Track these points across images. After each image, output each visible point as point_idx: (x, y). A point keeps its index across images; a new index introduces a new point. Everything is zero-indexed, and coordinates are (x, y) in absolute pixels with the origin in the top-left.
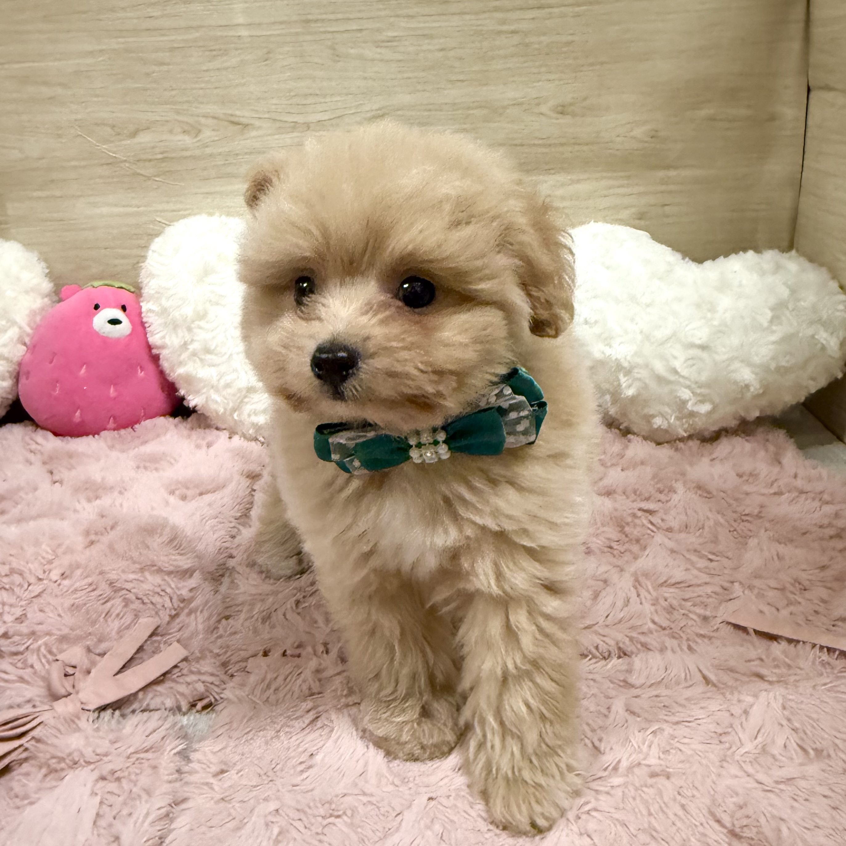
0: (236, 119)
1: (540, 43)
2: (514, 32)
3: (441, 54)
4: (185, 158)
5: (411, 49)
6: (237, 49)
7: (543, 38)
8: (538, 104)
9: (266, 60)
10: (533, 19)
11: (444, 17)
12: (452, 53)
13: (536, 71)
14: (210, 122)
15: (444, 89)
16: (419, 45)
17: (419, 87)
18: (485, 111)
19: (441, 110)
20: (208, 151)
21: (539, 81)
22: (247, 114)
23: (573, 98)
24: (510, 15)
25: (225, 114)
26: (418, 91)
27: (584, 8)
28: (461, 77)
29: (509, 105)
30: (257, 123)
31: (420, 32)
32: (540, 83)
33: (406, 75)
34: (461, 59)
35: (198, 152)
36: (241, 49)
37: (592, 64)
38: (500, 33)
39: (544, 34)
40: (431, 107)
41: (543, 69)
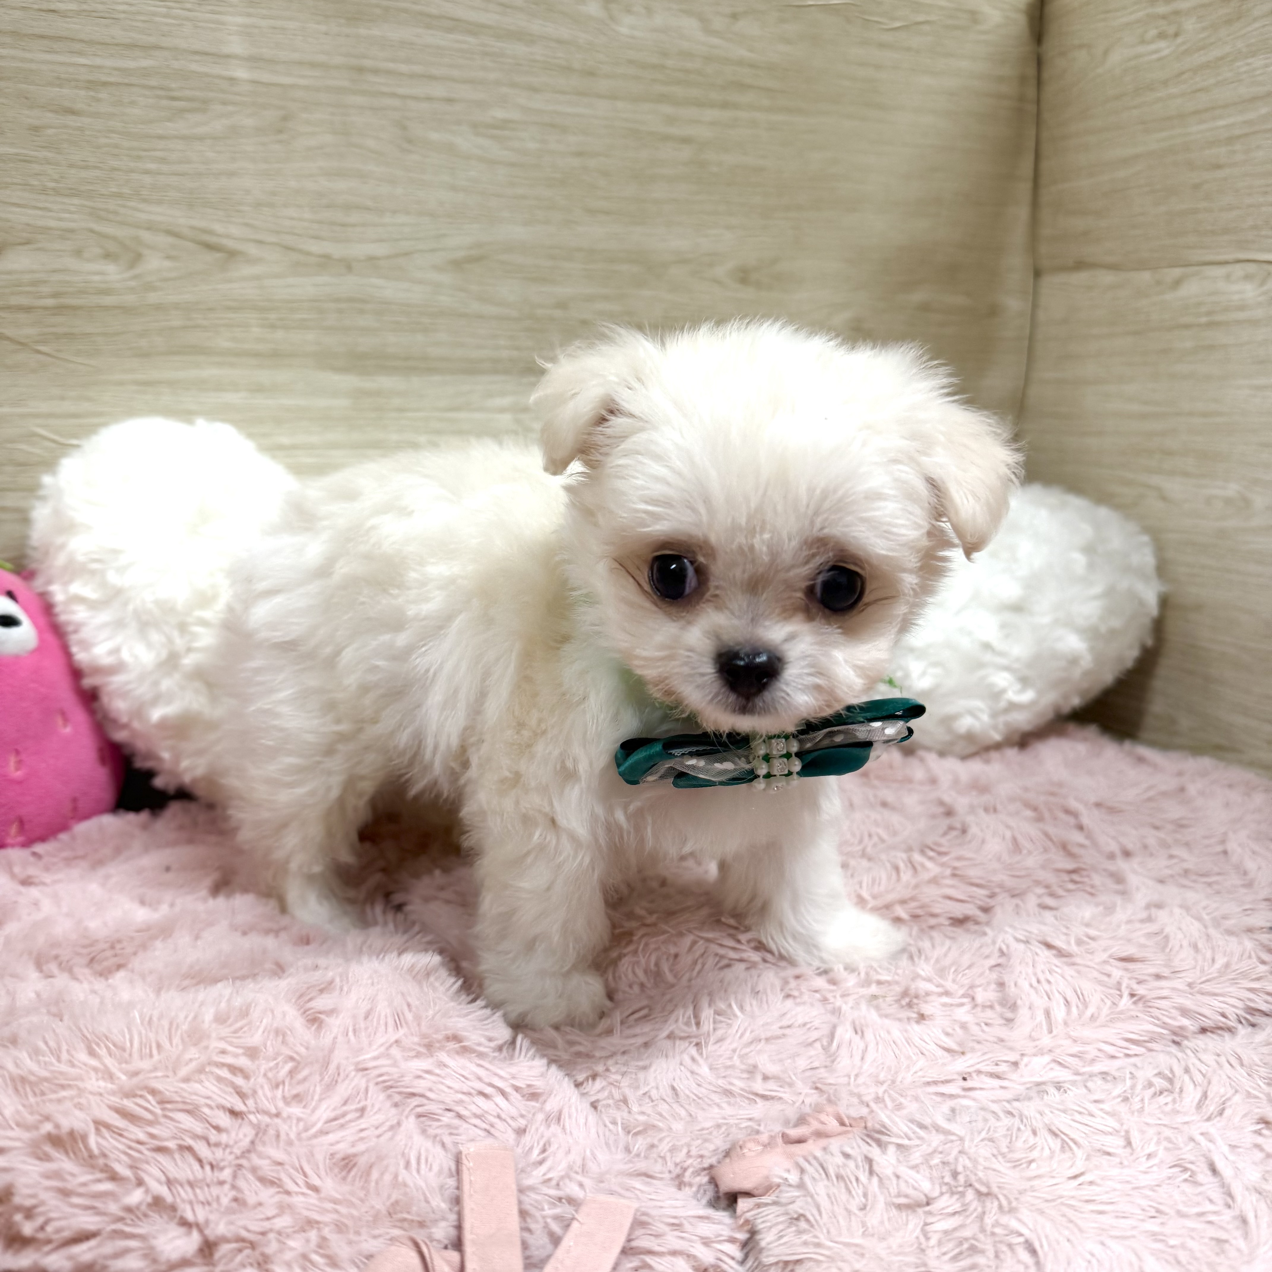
0: (213, 240)
1: (720, 164)
2: (684, 140)
3: (578, 161)
4: (106, 308)
5: (532, 146)
6: (224, 103)
7: (724, 157)
8: (712, 265)
9: (280, 132)
10: (713, 123)
11: (585, 99)
12: (592, 163)
13: (712, 208)
14: (163, 240)
15: (578, 223)
16: (545, 142)
17: (540, 215)
18: (637, 269)
19: (571, 260)
20: (153, 298)
21: (715, 227)
22: (234, 230)
23: (758, 259)
24: (681, 111)
25: (193, 228)
26: (538, 222)
27: (781, 117)
28: (606, 206)
29: (671, 262)
30: (252, 250)
31: (547, 119)
32: (717, 231)
33: (519, 191)
34: (606, 174)
35: (130, 299)
36: (234, 103)
37: (787, 209)
39: (727, 151)
40: (557, 252)
41: (722, 208)
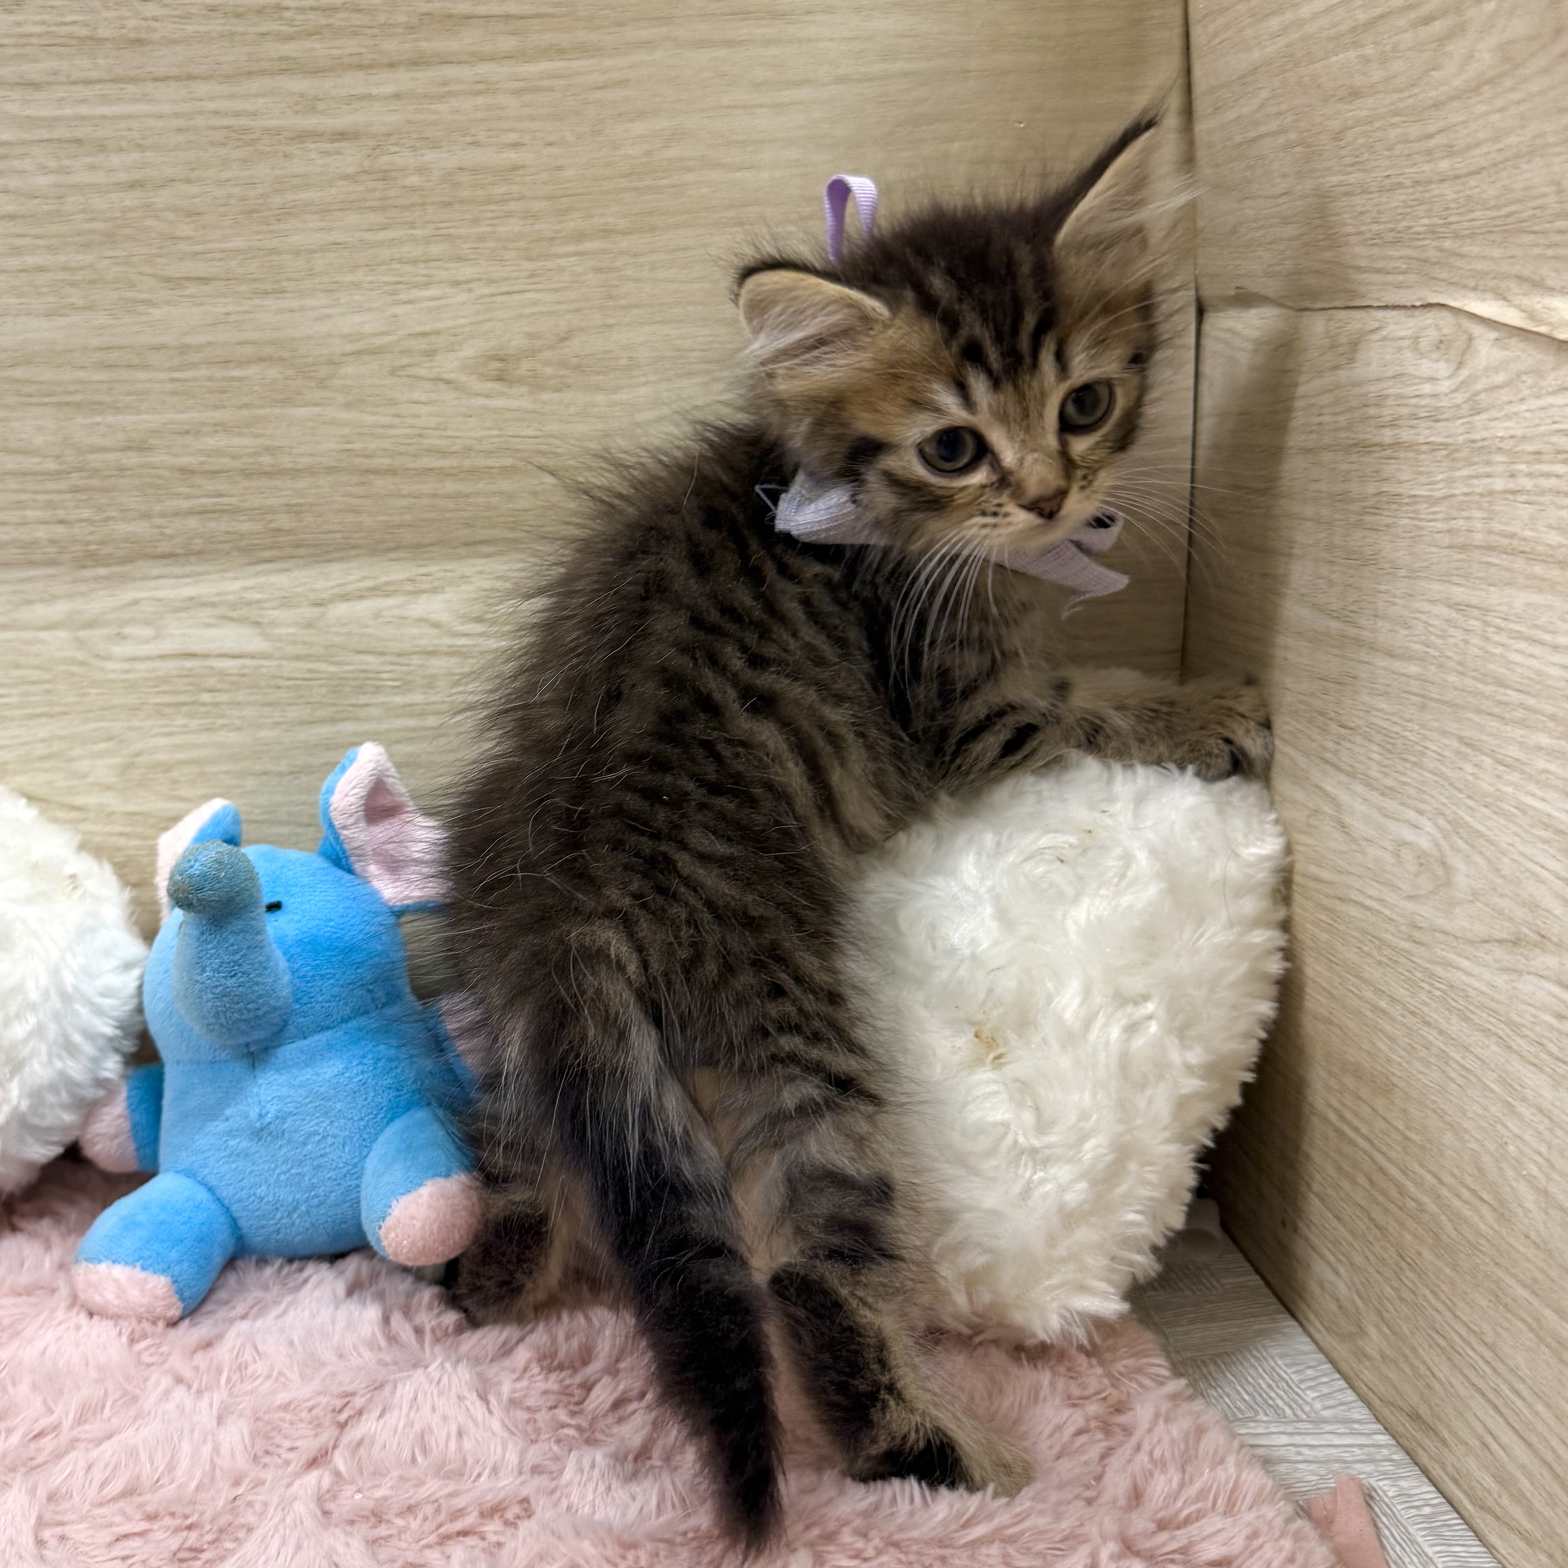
1: (420, 170)
2: (342, 136)
3: (131, 199)
5: (42, 181)
7: (430, 156)
8: (430, 353)
10: (397, 96)
11: (131, 88)
12: (162, 198)
13: (417, 251)
15: (148, 303)
16: (65, 171)
17: (76, 297)
18: (273, 372)
19: (146, 367)
21: (426, 285)
23: (530, 336)
24: (328, 85)
26: (75, 308)
27: (545, 66)
28: (200, 268)
29: (344, 355)
31: (63, 132)
32: (433, 292)
33: (31, 260)
34: (192, 214)
37: (580, 236)
38: (303, 136)
39: (435, 145)
40: (113, 356)
41: (435, 249)
